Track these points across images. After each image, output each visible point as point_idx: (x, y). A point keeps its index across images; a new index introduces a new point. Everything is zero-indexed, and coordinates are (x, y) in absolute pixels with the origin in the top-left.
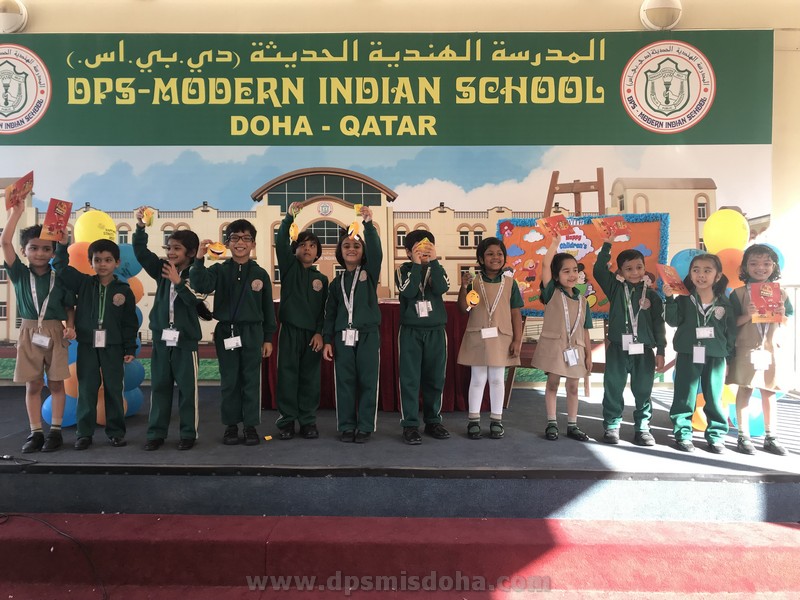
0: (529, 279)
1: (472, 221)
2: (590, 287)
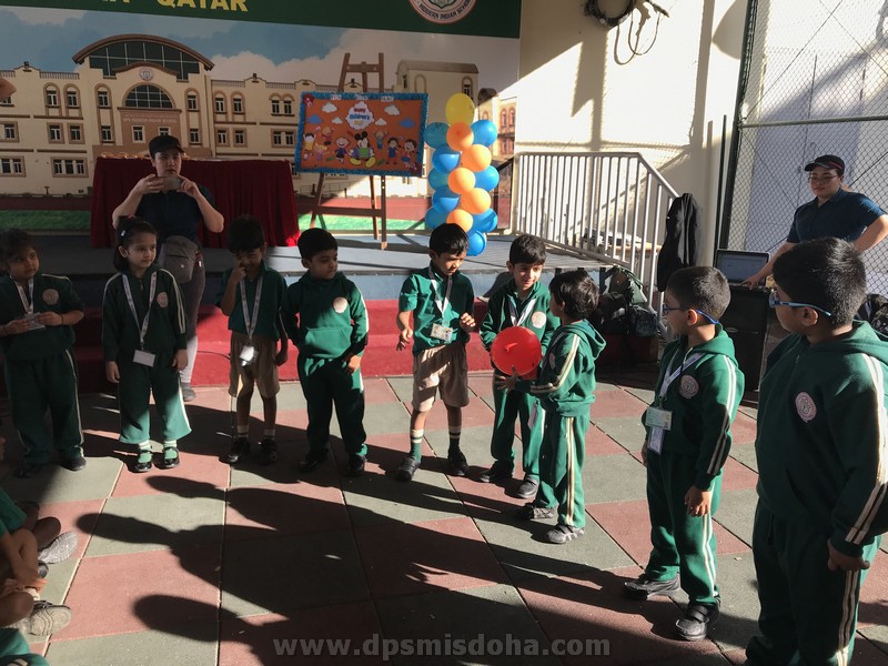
0: (327, 143)
1: (282, 92)
2: (371, 151)
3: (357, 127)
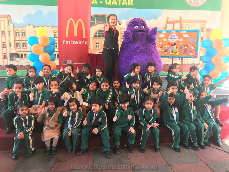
2: (178, 50)
3: (172, 42)
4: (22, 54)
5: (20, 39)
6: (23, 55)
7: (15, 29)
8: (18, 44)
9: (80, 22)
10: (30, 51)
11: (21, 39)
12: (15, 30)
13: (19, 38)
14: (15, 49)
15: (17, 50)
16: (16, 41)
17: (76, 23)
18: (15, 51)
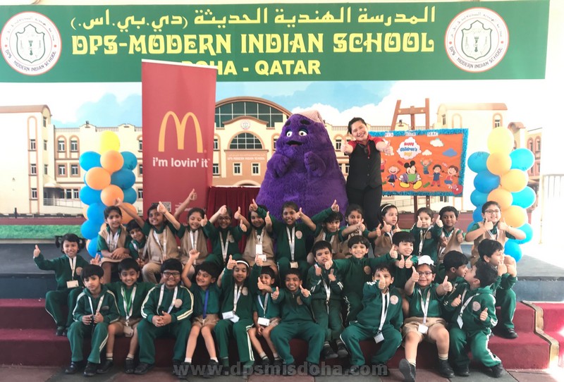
2: (418, 176)
3: (407, 158)
4: (70, 190)
5: (66, 155)
6: (72, 192)
7: (58, 134)
8: (62, 168)
9: (190, 119)
10: (83, 183)
11: (68, 157)
12: (57, 136)
13: (64, 154)
14: (55, 179)
15: (60, 179)
16: (58, 162)
17: (181, 121)
18: (55, 182)
